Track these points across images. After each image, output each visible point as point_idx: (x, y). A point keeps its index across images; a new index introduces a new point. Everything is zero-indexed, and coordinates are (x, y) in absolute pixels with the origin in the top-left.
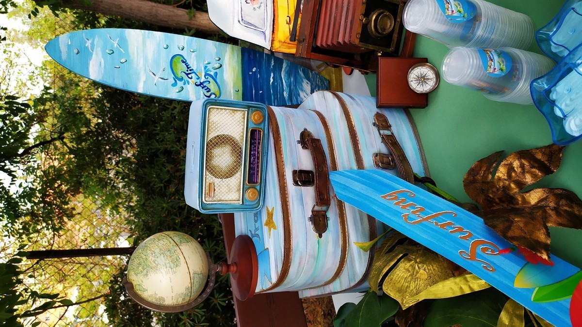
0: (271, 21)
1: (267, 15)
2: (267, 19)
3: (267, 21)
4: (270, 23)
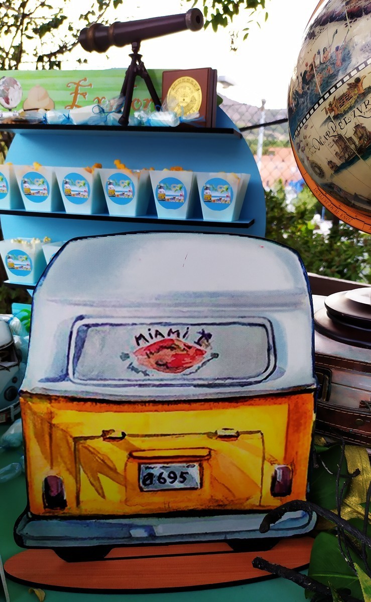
0: (103, 395)
1: (116, 386)
2: (105, 386)
3: (99, 385)
4: (96, 394)
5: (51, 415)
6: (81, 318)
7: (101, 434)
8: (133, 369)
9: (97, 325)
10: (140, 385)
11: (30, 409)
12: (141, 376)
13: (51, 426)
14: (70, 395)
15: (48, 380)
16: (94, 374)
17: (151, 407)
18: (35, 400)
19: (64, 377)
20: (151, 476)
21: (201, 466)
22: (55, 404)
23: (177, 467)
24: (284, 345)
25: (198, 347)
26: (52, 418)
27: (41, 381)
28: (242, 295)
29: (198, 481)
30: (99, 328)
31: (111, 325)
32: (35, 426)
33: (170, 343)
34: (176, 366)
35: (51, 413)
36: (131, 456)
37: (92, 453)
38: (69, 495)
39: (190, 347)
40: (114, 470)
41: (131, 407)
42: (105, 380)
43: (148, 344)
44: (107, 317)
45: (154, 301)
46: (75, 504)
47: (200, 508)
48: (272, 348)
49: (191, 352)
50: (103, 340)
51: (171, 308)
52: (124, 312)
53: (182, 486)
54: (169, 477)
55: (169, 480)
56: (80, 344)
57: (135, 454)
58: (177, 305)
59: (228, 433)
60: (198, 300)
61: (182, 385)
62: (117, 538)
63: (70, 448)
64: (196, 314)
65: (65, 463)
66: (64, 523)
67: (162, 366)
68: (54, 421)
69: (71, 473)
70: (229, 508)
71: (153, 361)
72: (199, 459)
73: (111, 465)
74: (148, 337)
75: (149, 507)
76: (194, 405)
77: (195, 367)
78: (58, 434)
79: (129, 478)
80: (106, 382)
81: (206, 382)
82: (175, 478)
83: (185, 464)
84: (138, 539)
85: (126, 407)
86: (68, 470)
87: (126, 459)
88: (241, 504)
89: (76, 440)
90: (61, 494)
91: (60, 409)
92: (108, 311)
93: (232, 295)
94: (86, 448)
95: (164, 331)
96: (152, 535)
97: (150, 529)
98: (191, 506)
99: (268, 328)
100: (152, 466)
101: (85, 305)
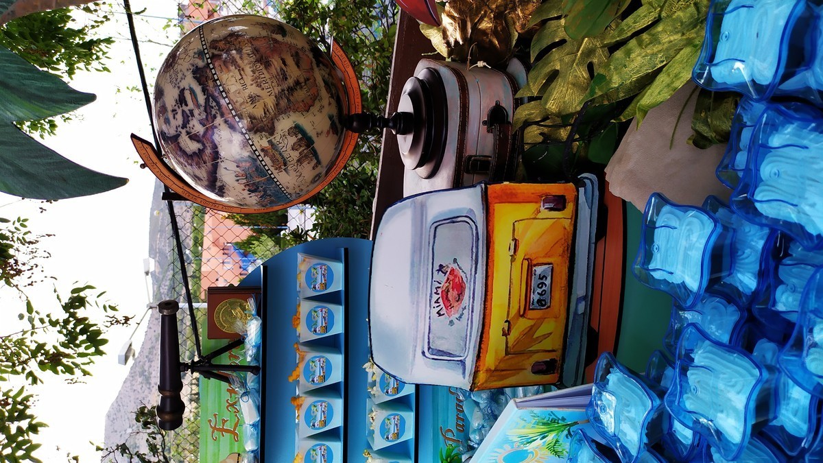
5: (489, 370)
6: (423, 353)
7: (505, 337)
8: (460, 317)
9: (429, 342)
10: (472, 312)
11: (483, 384)
12: (466, 312)
13: (496, 370)
14: (475, 358)
15: (464, 373)
16: (462, 343)
17: (488, 303)
18: (476, 381)
19: (463, 363)
20: (539, 301)
21: (535, 265)
22: (481, 368)
23: (534, 283)
24: (451, 211)
25: (448, 273)
26: (490, 370)
27: (464, 378)
28: (414, 245)
29: (547, 266)
30: (431, 341)
31: (429, 333)
32: (495, 381)
33: (444, 293)
34: (460, 288)
35: (487, 370)
36: (522, 316)
37: (518, 342)
38: (547, 357)
39: (448, 279)
40: (531, 327)
41: (487, 317)
42: (466, 335)
43: (444, 308)
44: (424, 336)
45: (415, 305)
46: (554, 353)
47: (568, 264)
48: (453, 220)
49: (451, 278)
50: (439, 338)
51: (421, 293)
52: (421, 325)
53: (549, 278)
54: (541, 288)
55: (544, 288)
56: (441, 353)
57: (522, 313)
58: (418, 290)
59: (512, 247)
60: (416, 275)
61: (475, 283)
62: (583, 323)
63: (513, 357)
64: (425, 277)
65: (523, 360)
66: (567, 360)
67: (459, 297)
68: (493, 369)
69: (531, 356)
70: (570, 242)
71: (456, 304)
72: (530, 267)
73: (528, 329)
74: (439, 308)
75: (562, 302)
76: (490, 273)
77: (462, 274)
78: (502, 366)
79: (539, 316)
80: (468, 335)
81: (474, 266)
82: (543, 284)
83: (533, 277)
84: (586, 308)
85: (487, 321)
86: (528, 358)
87: (525, 319)
88: (568, 233)
89: (507, 353)
90: (546, 362)
91: (484, 365)
92: (420, 335)
93: (414, 252)
94: (514, 347)
95: (435, 297)
96: (585, 298)
97: (579, 300)
98: (565, 270)
99: (437, 224)
100: (532, 300)
101: (415, 350)
